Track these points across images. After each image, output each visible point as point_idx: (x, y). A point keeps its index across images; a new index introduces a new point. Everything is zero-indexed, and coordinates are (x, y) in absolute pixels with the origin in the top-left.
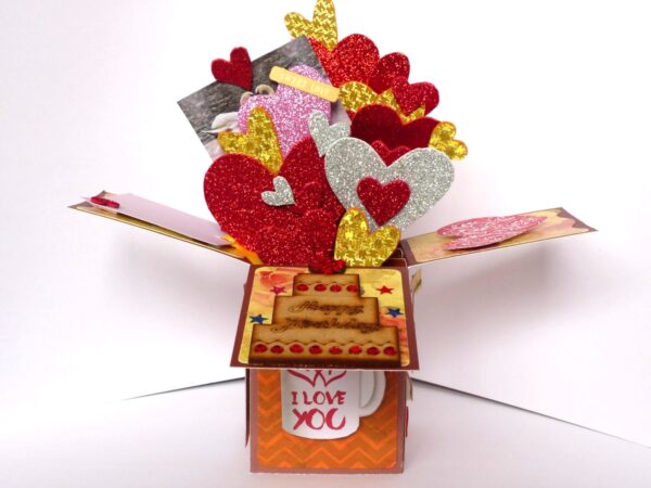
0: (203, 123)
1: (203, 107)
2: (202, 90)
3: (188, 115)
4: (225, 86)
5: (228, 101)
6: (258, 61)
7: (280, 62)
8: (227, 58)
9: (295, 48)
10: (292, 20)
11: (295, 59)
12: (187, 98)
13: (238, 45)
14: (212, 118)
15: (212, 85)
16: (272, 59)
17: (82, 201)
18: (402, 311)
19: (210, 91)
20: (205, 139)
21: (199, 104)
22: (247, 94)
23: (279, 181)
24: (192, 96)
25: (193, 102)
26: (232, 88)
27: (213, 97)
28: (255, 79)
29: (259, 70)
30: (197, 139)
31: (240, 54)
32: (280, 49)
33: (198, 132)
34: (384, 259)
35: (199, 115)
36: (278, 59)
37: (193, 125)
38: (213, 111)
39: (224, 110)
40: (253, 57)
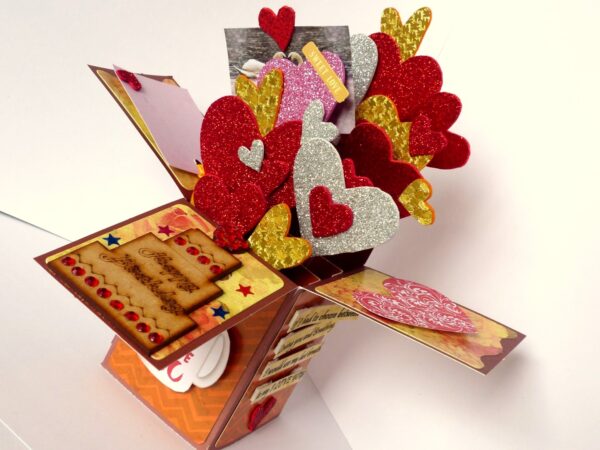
0: (237, 59)
1: (242, 44)
2: (247, 30)
3: (229, 46)
4: (267, 36)
5: (264, 51)
6: (301, 29)
7: (319, 40)
8: (276, 12)
9: (335, 34)
10: (390, 15)
11: (332, 45)
12: (234, 29)
13: (289, 5)
14: (246, 59)
15: (257, 29)
16: (313, 33)
17: (112, 68)
18: (227, 317)
19: (254, 34)
20: (234, 74)
21: (241, 41)
22: (280, 54)
23: (258, 144)
24: (238, 30)
25: (237, 36)
26: (271, 41)
27: (254, 41)
28: (292, 44)
29: (299, 38)
30: (227, 70)
31: (287, 13)
32: (323, 28)
33: (231, 65)
34: (285, 266)
35: (237, 50)
36: (318, 36)
37: (230, 57)
38: (249, 54)
39: (258, 57)
40: (299, 22)
